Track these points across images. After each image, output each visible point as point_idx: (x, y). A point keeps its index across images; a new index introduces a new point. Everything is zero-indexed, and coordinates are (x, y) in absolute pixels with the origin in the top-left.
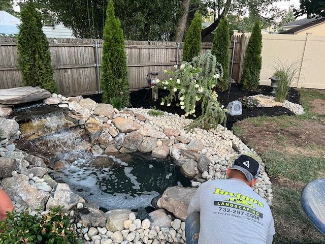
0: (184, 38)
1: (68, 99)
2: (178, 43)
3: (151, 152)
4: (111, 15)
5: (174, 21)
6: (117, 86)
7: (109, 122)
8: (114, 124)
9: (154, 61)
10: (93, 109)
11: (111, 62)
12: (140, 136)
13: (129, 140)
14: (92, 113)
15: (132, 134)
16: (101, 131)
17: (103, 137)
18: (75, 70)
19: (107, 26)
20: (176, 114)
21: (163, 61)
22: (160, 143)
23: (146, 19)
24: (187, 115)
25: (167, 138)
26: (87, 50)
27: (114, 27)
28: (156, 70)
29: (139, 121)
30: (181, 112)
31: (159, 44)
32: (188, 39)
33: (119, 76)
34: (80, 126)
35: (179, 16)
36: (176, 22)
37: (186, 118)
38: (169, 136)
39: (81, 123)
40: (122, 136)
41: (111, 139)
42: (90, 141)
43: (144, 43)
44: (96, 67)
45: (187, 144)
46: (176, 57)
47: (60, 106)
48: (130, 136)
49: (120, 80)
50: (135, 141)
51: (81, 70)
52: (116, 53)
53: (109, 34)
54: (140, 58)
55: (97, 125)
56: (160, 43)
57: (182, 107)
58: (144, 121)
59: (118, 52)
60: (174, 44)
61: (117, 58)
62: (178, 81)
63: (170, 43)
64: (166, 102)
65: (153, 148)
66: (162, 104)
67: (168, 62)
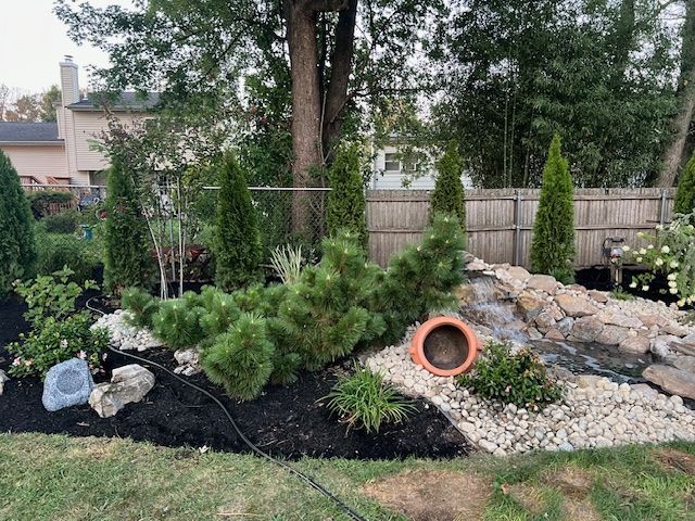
0: (676, 181)
1: (492, 266)
2: (664, 190)
3: (618, 345)
4: (555, 154)
5: (657, 152)
6: (556, 254)
7: (551, 299)
8: (557, 302)
9: (615, 220)
10: (527, 280)
11: (551, 219)
12: (597, 322)
13: (580, 327)
14: (525, 286)
15: (586, 319)
16: (541, 309)
17: (542, 318)
18: (483, 234)
19: (548, 169)
20: (660, 302)
21: (631, 221)
22: (632, 333)
23: (602, 152)
24: (681, 303)
25: (646, 328)
26: (504, 205)
27: (559, 170)
28: (618, 234)
29: (595, 302)
30: (670, 299)
31: (625, 192)
32: (685, 183)
33: (561, 240)
34: (511, 300)
35: (666, 143)
36: (659, 152)
37: (680, 309)
38: (649, 325)
39: (511, 296)
40: (569, 321)
41: (553, 322)
42: (524, 320)
43: (598, 192)
44: (515, 230)
45: (682, 337)
46: (659, 215)
47: (485, 272)
48: (581, 323)
49: (563, 246)
50: (590, 330)
51: (492, 233)
52: (558, 208)
53: (550, 180)
54: (588, 216)
55: (534, 301)
56: (628, 191)
57: (673, 291)
58: (605, 303)
59: (562, 204)
60: (655, 191)
61: (560, 213)
62: (666, 249)
63: (647, 191)
64: (640, 284)
65: (621, 339)
66: (633, 285)
67: (641, 224)
